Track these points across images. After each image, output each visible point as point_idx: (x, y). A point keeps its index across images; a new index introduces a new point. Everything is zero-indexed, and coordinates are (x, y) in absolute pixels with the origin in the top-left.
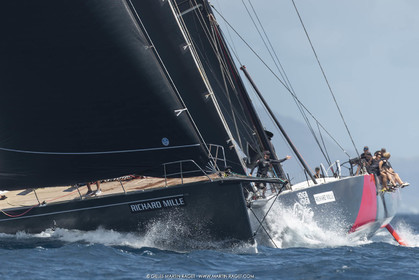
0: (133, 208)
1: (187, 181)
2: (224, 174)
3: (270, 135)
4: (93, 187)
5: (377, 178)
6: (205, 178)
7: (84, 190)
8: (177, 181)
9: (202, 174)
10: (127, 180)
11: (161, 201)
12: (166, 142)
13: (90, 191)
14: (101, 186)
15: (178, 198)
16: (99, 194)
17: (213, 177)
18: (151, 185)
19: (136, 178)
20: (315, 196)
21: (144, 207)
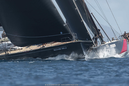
0: (54, 50)
1: (67, 42)
2: (77, 41)
3: (99, 30)
4: (44, 45)
5: (127, 40)
6: (72, 42)
7: (42, 46)
8: (65, 43)
9: (71, 41)
10: (53, 43)
11: (61, 48)
12: (61, 33)
13: (43, 46)
14: (46, 45)
15: (65, 47)
16: (45, 47)
17: (74, 41)
18: (58, 44)
19: (55, 42)
20: (110, 45)
21: (57, 50)
